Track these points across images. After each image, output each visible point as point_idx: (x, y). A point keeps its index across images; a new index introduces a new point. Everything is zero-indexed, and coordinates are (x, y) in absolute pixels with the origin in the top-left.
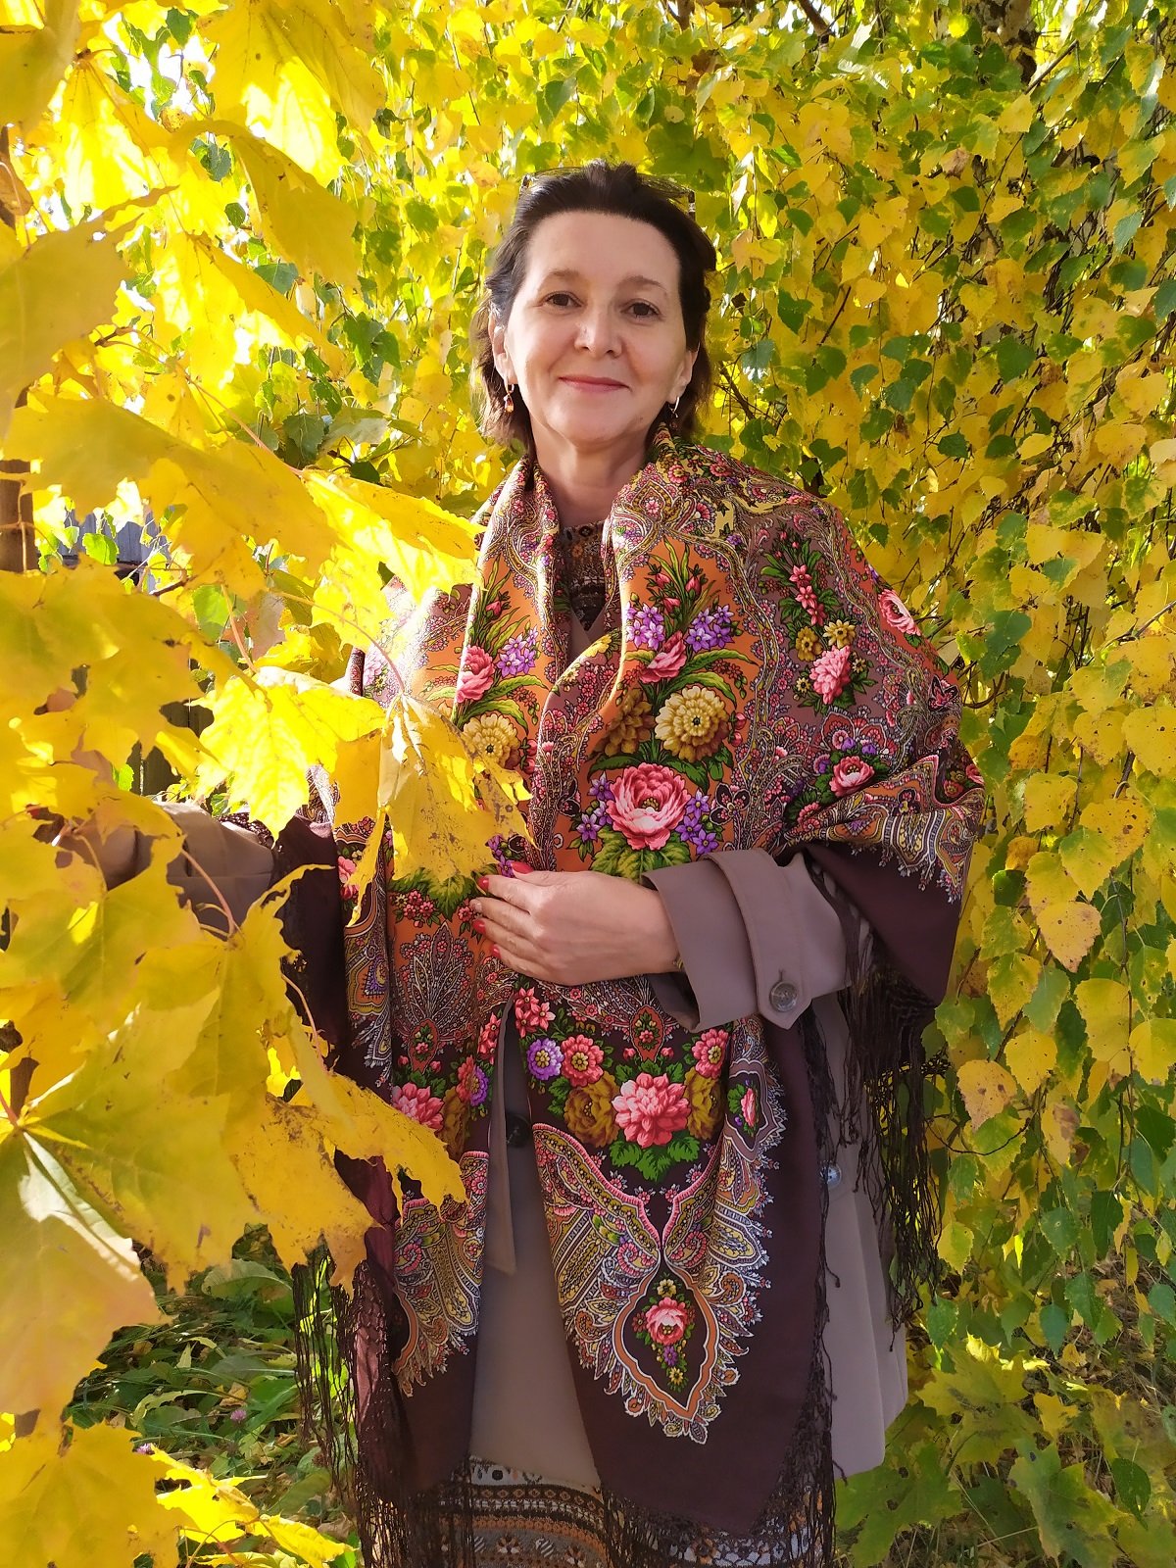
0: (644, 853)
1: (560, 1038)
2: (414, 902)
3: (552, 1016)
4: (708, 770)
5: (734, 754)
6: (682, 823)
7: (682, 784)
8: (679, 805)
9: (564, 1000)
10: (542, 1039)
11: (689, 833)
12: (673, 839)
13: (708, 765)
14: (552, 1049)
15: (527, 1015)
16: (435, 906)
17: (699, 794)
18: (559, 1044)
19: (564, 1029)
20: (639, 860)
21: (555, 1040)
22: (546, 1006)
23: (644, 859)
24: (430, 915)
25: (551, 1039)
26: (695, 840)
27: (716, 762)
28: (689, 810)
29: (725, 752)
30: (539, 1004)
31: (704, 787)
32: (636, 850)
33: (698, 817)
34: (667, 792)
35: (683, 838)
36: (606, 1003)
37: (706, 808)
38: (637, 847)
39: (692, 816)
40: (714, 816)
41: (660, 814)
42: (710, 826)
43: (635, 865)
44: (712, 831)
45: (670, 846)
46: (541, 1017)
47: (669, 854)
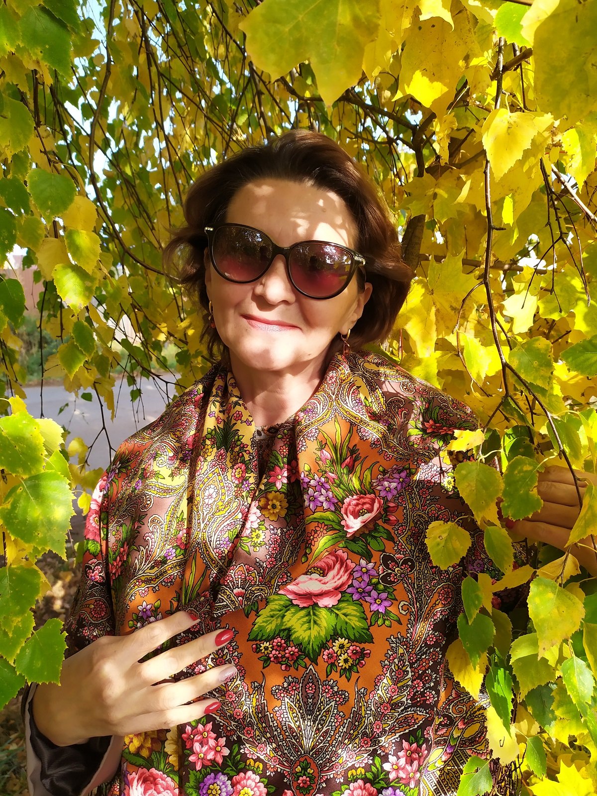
0: (313, 609)
1: (232, 773)
2: (280, 647)
3: (226, 752)
4: (367, 544)
5: (392, 532)
6: (351, 586)
7: (345, 556)
8: (346, 571)
9: (239, 737)
10: (216, 773)
11: (361, 594)
12: (345, 599)
13: (366, 540)
14: (224, 783)
15: (205, 749)
16: (300, 650)
17: (363, 562)
18: (230, 778)
19: (236, 764)
20: (308, 614)
21: (227, 774)
22: (223, 741)
23: (314, 614)
24: (296, 658)
25: (224, 774)
26: (368, 599)
27: (375, 538)
28: (356, 575)
29: (381, 529)
30: (216, 739)
31: (368, 557)
32: (304, 608)
33: (367, 580)
34: (331, 562)
35: (355, 597)
36: (274, 745)
37: (374, 573)
38: (305, 605)
39: (360, 579)
40: (384, 579)
41: (325, 579)
42: (381, 587)
43: (305, 619)
44: (384, 591)
45: (343, 605)
46: (217, 752)
47: (344, 611)
